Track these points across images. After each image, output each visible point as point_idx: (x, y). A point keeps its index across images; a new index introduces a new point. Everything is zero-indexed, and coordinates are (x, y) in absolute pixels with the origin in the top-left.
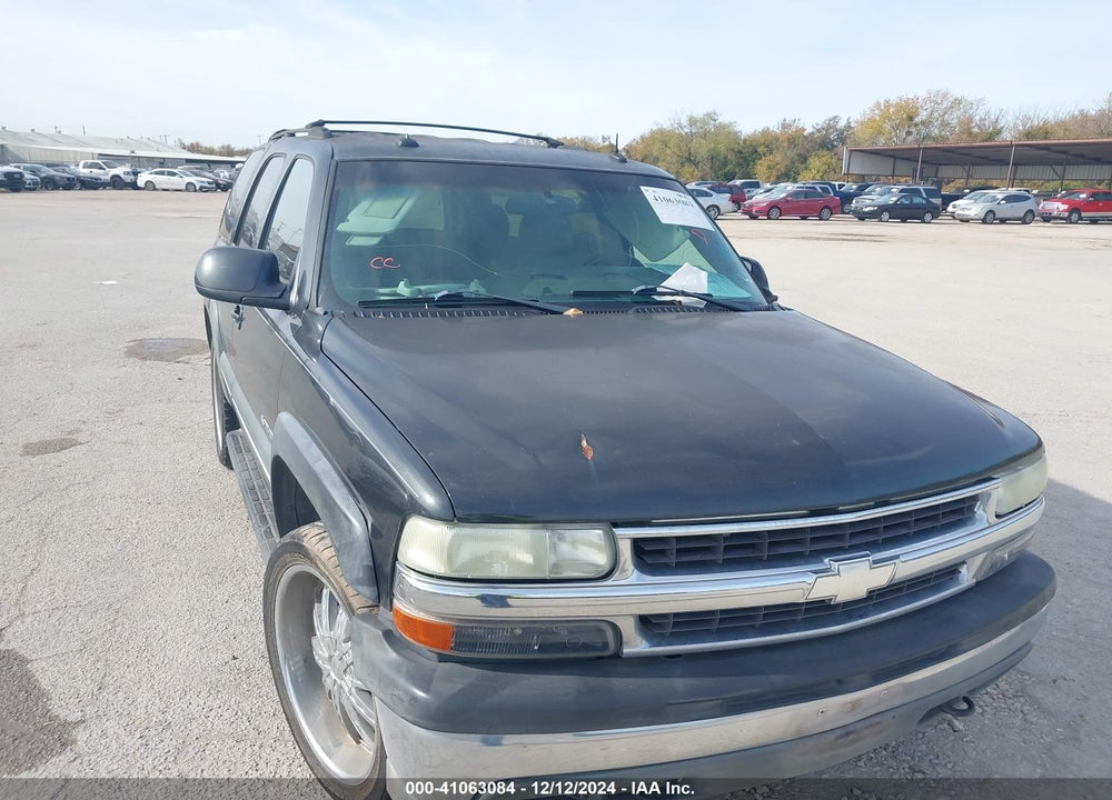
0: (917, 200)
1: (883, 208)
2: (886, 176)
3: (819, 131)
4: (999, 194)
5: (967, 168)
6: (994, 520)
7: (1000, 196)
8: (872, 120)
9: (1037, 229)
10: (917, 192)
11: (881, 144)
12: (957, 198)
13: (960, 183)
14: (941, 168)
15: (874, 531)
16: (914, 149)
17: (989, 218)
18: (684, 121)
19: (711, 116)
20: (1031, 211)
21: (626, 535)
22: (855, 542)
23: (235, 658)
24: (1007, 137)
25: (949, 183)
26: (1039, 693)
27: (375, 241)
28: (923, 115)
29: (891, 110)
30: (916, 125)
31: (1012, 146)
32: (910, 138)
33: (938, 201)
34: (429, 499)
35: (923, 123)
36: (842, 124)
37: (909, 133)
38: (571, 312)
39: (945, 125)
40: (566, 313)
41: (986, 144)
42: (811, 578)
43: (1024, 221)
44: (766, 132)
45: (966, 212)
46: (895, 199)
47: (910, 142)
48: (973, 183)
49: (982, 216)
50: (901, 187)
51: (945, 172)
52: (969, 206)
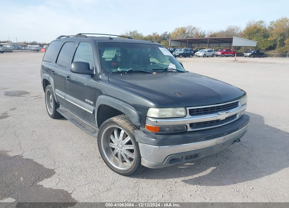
0: (188, 52)
1: (181, 54)
2: (180, 46)
3: (162, 35)
4: (206, 50)
5: (198, 44)
6: (241, 106)
7: (207, 51)
8: (175, 32)
9: (215, 58)
10: (188, 50)
11: (178, 38)
12: (197, 51)
13: (197, 48)
14: (192, 44)
15: (225, 107)
16: (186, 40)
17: (205, 56)
18: (129, 33)
19: (135, 32)
20: (213, 54)
21: (188, 108)
22: (223, 109)
23: (82, 154)
24: (206, 37)
25: (194, 48)
26: (244, 144)
27: (111, 60)
28: (187, 31)
29: (180, 30)
30: (186, 34)
31: (208, 39)
32: (184, 37)
33: (193, 52)
34: (152, 104)
35: (187, 33)
36: (168, 34)
37: (184, 36)
38: (154, 73)
39: (192, 34)
40: (153, 73)
41: (202, 38)
42: (217, 116)
43: (212, 56)
44: (149, 36)
45: (199, 55)
46: (183, 52)
47: (185, 38)
48: (200, 48)
49: (203, 56)
50: (184, 49)
51: (193, 45)
52: (200, 53)
